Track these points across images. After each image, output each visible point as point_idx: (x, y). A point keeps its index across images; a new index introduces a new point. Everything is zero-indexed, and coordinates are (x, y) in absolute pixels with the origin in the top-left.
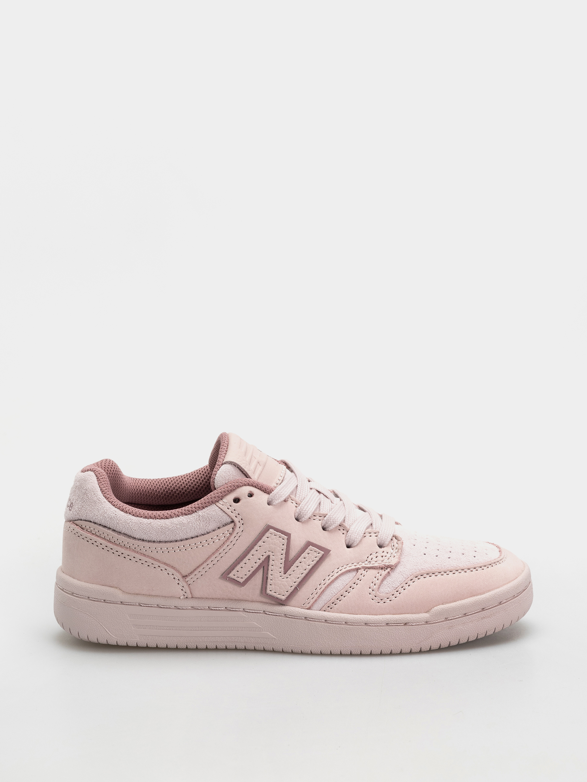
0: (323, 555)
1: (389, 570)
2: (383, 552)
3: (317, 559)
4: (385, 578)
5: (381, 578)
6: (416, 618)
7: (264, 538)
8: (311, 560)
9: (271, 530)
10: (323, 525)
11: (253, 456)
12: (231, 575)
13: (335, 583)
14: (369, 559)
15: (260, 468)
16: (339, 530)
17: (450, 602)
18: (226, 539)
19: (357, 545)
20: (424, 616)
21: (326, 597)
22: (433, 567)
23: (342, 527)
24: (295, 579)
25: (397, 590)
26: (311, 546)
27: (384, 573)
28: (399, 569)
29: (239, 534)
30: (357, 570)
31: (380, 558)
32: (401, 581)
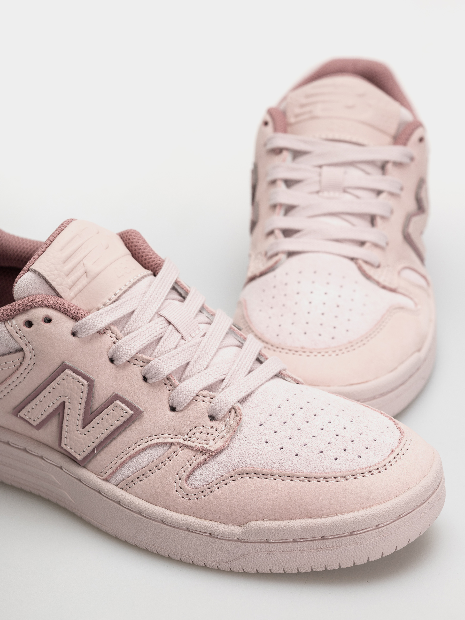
0: (132, 415)
1: (206, 456)
2: (212, 427)
3: (123, 419)
4: (198, 466)
5: (195, 464)
6: (223, 531)
7: (58, 379)
8: (115, 419)
9: (67, 371)
10: (143, 374)
11: (82, 262)
12: (21, 414)
13: (139, 456)
14: (191, 434)
15: (84, 281)
16: (166, 384)
17: (274, 520)
18: (15, 368)
19: (181, 410)
20: (236, 530)
21: (126, 471)
22: (266, 465)
23: (170, 381)
24: (94, 438)
25: (209, 486)
26: (118, 401)
27: (201, 458)
28: (222, 458)
29: (30, 367)
30: (172, 444)
31: (204, 436)
32: (218, 475)
